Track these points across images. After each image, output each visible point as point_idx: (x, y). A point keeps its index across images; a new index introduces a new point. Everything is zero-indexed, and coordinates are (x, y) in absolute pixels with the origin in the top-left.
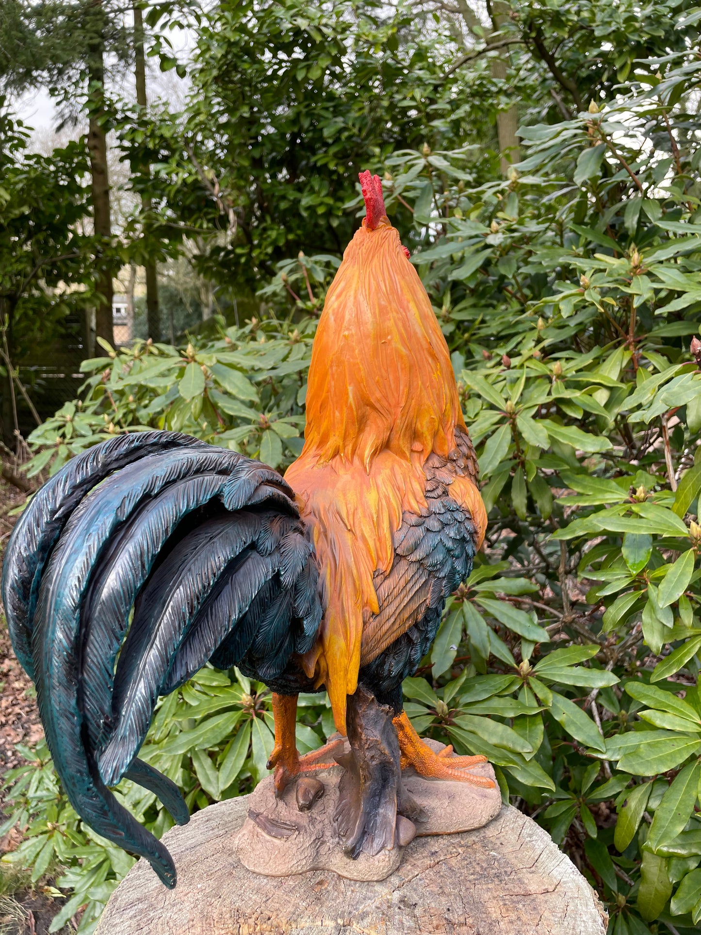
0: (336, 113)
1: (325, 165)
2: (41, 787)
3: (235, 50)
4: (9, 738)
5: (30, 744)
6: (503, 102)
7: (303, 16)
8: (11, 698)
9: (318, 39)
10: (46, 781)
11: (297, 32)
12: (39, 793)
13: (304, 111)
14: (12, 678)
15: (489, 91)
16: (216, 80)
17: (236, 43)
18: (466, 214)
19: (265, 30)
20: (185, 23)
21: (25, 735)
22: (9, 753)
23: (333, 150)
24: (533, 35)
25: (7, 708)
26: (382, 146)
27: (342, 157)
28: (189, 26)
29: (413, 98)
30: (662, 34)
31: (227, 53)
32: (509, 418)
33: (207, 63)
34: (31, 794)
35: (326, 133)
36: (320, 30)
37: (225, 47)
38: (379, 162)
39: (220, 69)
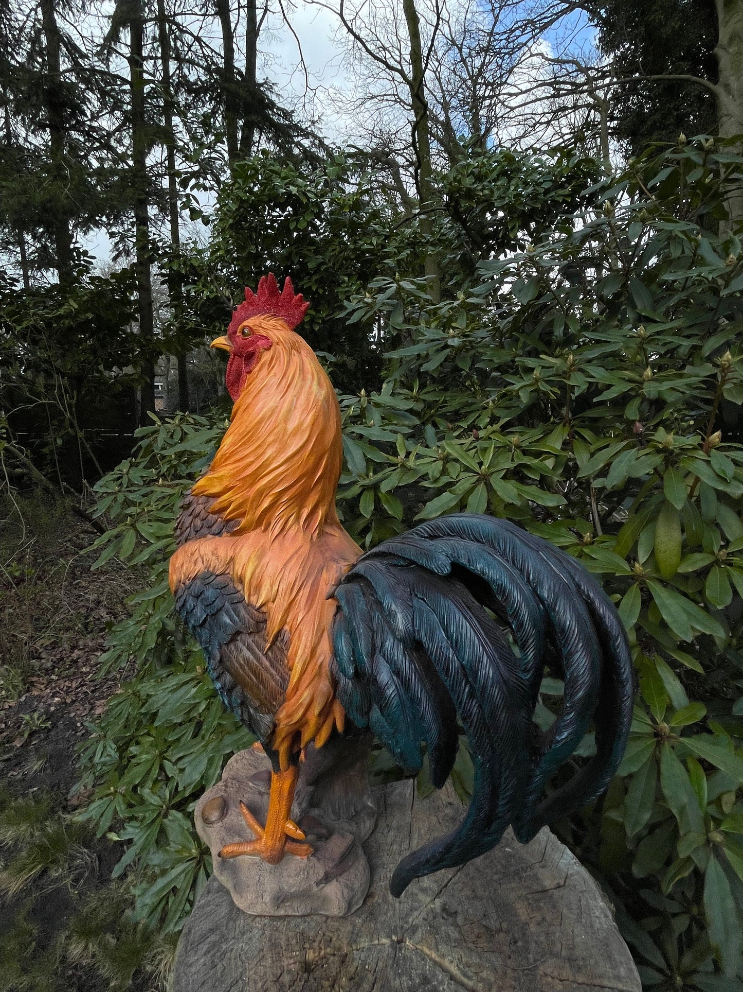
0: (316, 252)
1: (310, 288)
2: (105, 754)
3: (245, 206)
4: (78, 712)
5: (95, 716)
6: (430, 250)
7: (293, 185)
8: (80, 680)
9: (305, 201)
10: (109, 749)
11: (289, 194)
12: (103, 759)
13: (295, 251)
14: (80, 664)
15: (420, 242)
16: (231, 226)
17: (246, 201)
18: (428, 323)
19: (267, 192)
20: (208, 185)
21: (91, 709)
22: (79, 724)
23: (314, 278)
24: (453, 204)
25: (77, 688)
26: (349, 275)
27: (321, 282)
28: (212, 188)
29: (371, 244)
30: (539, 206)
31: (240, 208)
32: (484, 479)
33: (225, 214)
34: (97, 759)
35: (310, 265)
36: (306, 195)
37: (238, 203)
38: (348, 286)
39: (234, 219)
